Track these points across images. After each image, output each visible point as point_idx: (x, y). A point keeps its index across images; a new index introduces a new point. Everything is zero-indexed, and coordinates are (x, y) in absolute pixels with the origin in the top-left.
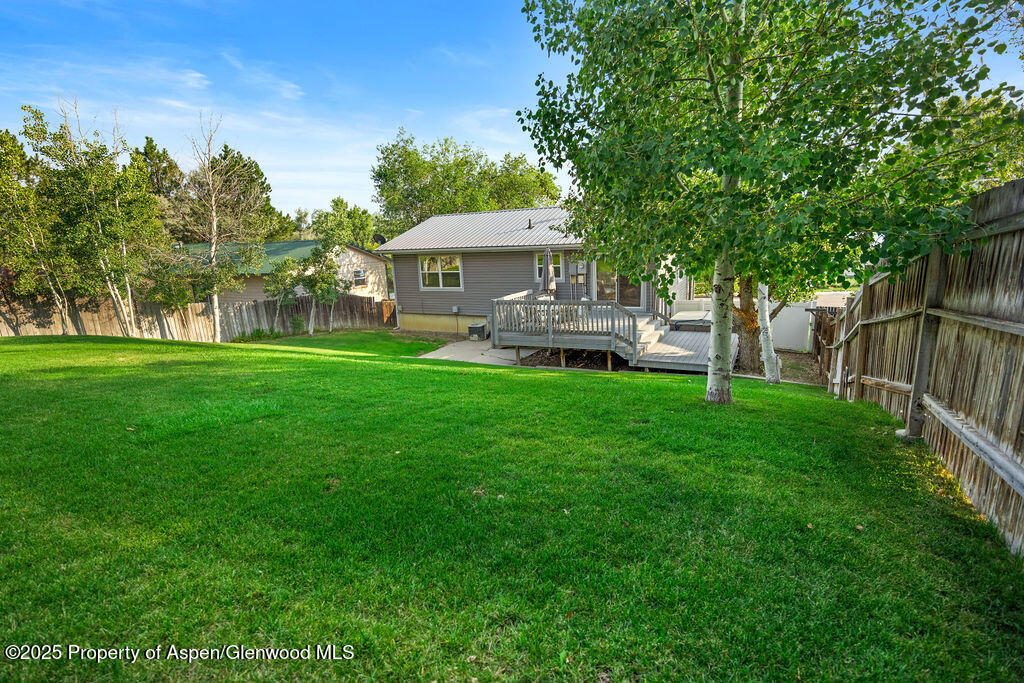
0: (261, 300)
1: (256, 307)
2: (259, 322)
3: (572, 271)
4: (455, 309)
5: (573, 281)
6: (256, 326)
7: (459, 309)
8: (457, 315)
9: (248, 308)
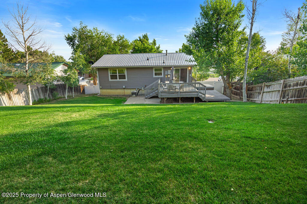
0: (39, 87)
1: (38, 89)
2: (40, 95)
3: (166, 73)
4: (124, 87)
5: (166, 77)
6: (39, 98)
7: (125, 87)
8: (124, 89)
9: (35, 90)
